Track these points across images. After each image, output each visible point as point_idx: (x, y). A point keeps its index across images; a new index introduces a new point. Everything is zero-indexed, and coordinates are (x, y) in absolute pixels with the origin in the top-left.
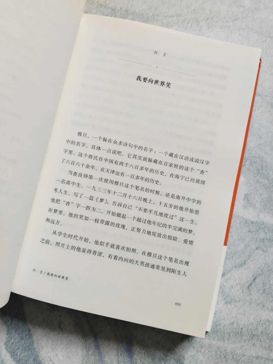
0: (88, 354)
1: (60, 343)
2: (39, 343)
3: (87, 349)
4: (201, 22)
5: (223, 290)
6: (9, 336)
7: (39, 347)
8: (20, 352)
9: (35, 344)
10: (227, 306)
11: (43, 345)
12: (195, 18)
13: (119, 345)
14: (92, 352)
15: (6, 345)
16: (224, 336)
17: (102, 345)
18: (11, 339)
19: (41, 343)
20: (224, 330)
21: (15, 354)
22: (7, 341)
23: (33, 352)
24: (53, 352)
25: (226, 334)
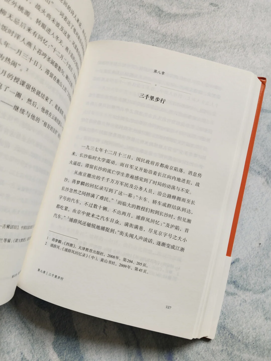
0: (130, 359)
1: (104, 347)
2: (84, 345)
3: (130, 355)
4: (247, 48)
5: (263, 305)
6: (57, 337)
7: (84, 349)
8: (66, 353)
9: (81, 346)
10: (267, 322)
11: (88, 348)
12: (242, 44)
13: (160, 353)
14: (134, 358)
15: (54, 345)
16: (263, 352)
17: (144, 351)
18: (59, 339)
19: (86, 346)
20: (264, 346)
21: (61, 354)
22: (54, 341)
23: (78, 354)
24: (97, 355)
25: (265, 350)
